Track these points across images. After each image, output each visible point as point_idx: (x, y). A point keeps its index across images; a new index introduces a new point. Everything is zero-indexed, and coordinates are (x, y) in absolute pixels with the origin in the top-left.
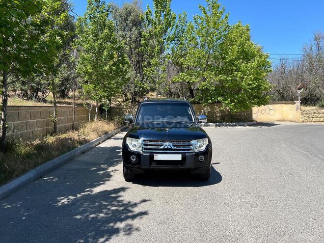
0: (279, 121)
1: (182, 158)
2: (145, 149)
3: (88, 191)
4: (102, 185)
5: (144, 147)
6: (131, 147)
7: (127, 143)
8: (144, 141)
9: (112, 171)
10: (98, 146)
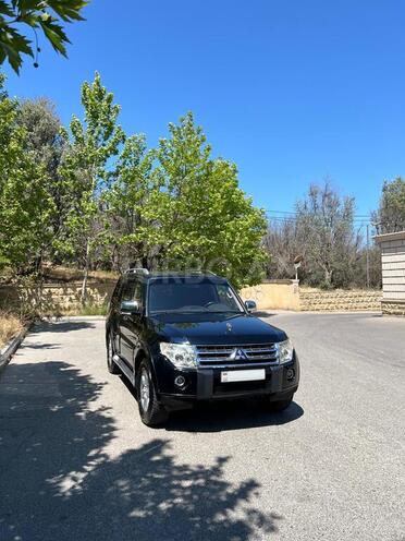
0: (270, 308)
1: (266, 375)
2: (202, 363)
3: (97, 456)
4: (113, 441)
5: (200, 360)
6: (173, 360)
7: (163, 352)
8: (198, 348)
9: (100, 410)
10: (11, 362)
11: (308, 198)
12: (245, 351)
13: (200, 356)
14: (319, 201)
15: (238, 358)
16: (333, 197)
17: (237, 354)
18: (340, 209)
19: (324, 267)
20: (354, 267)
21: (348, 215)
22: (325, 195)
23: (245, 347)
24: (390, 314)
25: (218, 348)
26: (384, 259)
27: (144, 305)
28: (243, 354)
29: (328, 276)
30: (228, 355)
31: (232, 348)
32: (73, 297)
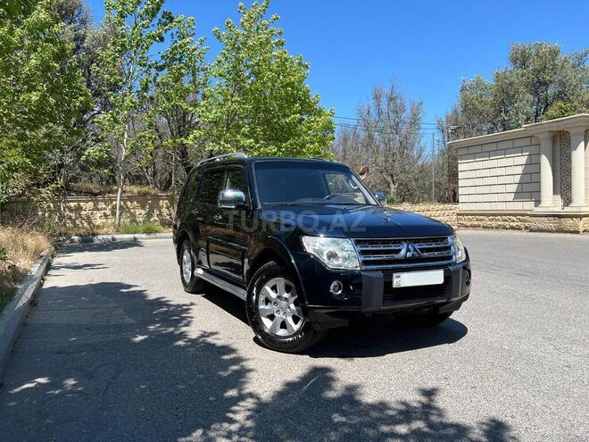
1: (445, 278)
3: (242, 398)
4: (251, 375)
5: (362, 258)
6: (324, 259)
7: (309, 249)
8: (357, 243)
9: (203, 336)
10: (47, 285)
11: (372, 102)
12: (417, 246)
13: (363, 253)
14: (384, 106)
15: (409, 255)
16: (399, 102)
17: (408, 250)
18: (406, 116)
19: (389, 179)
20: (416, 180)
21: (415, 122)
22: (391, 99)
23: (416, 241)
24: (466, 226)
25: (384, 242)
26: (460, 167)
27: (253, 196)
28: (415, 250)
29: (393, 188)
30: (398, 251)
31: (399, 242)
32: (108, 212)
